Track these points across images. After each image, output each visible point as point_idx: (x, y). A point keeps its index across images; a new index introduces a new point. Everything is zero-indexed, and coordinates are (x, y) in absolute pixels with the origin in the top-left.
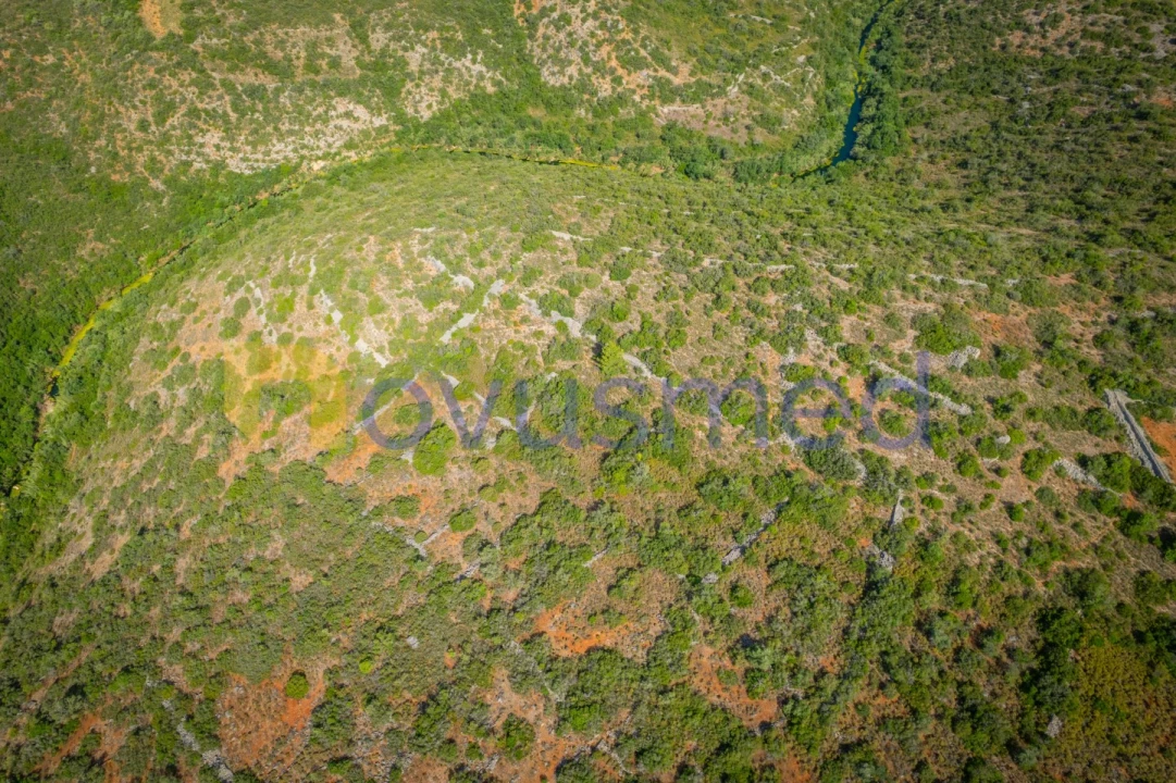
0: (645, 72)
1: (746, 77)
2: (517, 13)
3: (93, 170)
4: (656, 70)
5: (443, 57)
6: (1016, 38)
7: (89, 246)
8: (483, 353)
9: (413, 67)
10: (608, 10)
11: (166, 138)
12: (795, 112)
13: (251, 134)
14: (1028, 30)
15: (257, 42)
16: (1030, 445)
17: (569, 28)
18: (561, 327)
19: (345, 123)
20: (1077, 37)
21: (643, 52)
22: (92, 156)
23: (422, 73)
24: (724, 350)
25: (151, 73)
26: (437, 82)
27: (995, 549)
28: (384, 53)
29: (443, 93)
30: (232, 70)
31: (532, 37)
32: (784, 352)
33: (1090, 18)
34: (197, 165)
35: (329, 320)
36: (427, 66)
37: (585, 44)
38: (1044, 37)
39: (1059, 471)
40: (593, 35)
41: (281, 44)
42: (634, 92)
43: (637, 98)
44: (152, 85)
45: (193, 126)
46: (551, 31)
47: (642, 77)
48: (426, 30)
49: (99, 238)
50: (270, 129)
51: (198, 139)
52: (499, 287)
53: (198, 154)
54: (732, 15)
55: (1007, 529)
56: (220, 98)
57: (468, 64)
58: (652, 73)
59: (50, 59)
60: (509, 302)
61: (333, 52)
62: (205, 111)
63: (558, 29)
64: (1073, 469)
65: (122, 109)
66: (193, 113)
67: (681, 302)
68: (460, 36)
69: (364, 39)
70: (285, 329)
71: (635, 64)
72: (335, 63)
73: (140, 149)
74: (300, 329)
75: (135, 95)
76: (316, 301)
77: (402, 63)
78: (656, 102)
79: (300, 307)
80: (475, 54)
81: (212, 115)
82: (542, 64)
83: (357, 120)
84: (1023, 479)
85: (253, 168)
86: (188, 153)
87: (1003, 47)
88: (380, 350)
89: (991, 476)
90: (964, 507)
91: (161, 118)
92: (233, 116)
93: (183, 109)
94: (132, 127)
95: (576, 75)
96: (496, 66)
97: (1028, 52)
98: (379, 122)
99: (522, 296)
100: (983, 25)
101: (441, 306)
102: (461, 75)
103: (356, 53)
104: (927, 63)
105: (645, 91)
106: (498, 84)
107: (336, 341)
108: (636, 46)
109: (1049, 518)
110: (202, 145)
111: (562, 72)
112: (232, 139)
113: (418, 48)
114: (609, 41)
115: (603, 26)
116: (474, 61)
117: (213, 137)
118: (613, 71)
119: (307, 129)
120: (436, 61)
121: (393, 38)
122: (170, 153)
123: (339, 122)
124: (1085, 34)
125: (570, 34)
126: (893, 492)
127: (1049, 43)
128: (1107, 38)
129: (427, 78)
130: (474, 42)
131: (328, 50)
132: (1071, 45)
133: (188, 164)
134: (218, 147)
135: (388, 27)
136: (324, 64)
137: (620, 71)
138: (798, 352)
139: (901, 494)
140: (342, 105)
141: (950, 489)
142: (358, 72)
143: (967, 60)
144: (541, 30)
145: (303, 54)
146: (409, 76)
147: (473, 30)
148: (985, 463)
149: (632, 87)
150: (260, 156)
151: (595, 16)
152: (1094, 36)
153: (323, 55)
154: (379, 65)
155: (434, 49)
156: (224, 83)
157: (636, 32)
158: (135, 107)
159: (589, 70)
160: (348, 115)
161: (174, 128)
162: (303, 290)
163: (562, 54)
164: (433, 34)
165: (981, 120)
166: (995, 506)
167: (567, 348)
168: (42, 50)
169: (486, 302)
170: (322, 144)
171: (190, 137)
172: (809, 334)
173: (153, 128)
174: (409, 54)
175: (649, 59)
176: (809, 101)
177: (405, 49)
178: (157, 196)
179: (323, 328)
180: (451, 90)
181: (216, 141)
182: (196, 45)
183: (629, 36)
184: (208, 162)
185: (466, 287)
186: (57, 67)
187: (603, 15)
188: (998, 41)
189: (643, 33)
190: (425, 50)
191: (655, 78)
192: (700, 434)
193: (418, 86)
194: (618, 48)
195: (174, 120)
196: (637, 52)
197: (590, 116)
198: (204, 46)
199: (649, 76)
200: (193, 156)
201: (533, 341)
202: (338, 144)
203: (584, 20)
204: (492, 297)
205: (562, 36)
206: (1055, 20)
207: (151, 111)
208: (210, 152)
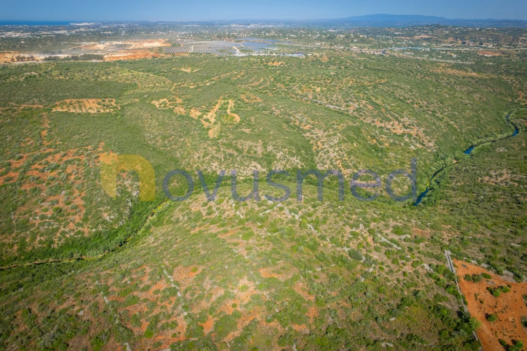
0: (350, 170)
1: (385, 176)
2: (314, 148)
3: (182, 166)
4: (353, 170)
5: (287, 156)
6: (487, 178)
7: (174, 184)
8: (270, 220)
9: (278, 157)
10: (342, 151)
11: (203, 162)
12: (399, 189)
13: (226, 165)
14: (491, 176)
15: (235, 143)
16: (416, 259)
17: (328, 154)
18: (294, 217)
19: (253, 169)
20: (508, 181)
21: (350, 164)
22: (183, 163)
23: (280, 159)
24: (336, 227)
25: (206, 146)
26: (284, 162)
27: (396, 282)
28: (271, 152)
29: (285, 166)
30: (226, 148)
31: (317, 156)
32: (352, 228)
33: (514, 176)
34: (209, 170)
35: (231, 206)
36: (282, 157)
37: (332, 159)
38: (497, 179)
39: (423, 267)
40: (335, 157)
41: (242, 145)
42: (345, 175)
43: (346, 177)
44: (205, 148)
45: (211, 160)
46: (323, 154)
47: (349, 171)
48: (285, 148)
49: (177, 182)
50: (232, 165)
51: (212, 164)
52: (280, 205)
53: (210, 168)
54: (386, 160)
55: (401, 278)
56: (221, 154)
57: (295, 159)
58: (352, 170)
59: (182, 140)
60: (281, 209)
61: (256, 149)
62: (216, 157)
63: (325, 154)
64: (427, 267)
65: (195, 153)
66: (213, 157)
67: (328, 214)
68: (294, 151)
69: (266, 148)
70: (219, 206)
71: (348, 167)
72: (255, 152)
73: (196, 163)
74: (223, 207)
75: (200, 150)
76: (230, 201)
77: (275, 156)
79: (225, 202)
80: (297, 157)
81: (218, 158)
82: (318, 163)
83: (257, 168)
84: (411, 267)
86: (208, 167)
87: (481, 181)
88: (242, 215)
89: (402, 265)
90: (391, 271)
91: (204, 156)
92: (223, 160)
93: (210, 156)
94: (196, 157)
95: (327, 167)
96: (303, 161)
97: (490, 183)
98: (263, 170)
99: (285, 208)
100: (475, 174)
101: (262, 207)
102: (291, 162)
103: (262, 151)
104: (454, 183)
105: (349, 175)
106: (302, 166)
107: (232, 211)
108: (348, 162)
109: (415, 277)
110: (212, 166)
111: (323, 166)
112: (220, 166)
113: (281, 153)
114: (340, 159)
115: (339, 155)
116: (297, 159)
118: (339, 168)
119: (242, 168)
120: (285, 157)
121: (274, 149)
122: (203, 166)
123: (252, 168)
124: (511, 180)
125: (328, 156)
126: (371, 264)
127: (498, 181)
128: (519, 182)
129: (281, 161)
130: (298, 153)
131: (254, 149)
132: (506, 183)
133: (207, 170)
134: (216, 167)
135: (274, 146)
136: (252, 152)
137: (342, 168)
138: (356, 229)
139: (373, 265)
140: (254, 163)
141: (388, 266)
142: (261, 156)
143: (468, 183)
144: (320, 154)
145: (247, 148)
146: (276, 160)
147: (299, 150)
148: (401, 261)
149: (345, 173)
151: (337, 152)
152: (515, 181)
153: (253, 150)
154: (268, 155)
155: (285, 153)
156: (223, 151)
157: (349, 158)
158: (198, 153)
159: (332, 167)
160: (255, 166)
161: (206, 160)
162: (227, 198)
163: (325, 161)
164: (286, 150)
165: (466, 200)
166: (400, 272)
167: (293, 222)
168: (181, 137)
169: (275, 208)
170: (245, 173)
171: (210, 163)
172: (361, 225)
173: (201, 159)
174: (278, 153)
175: (352, 166)
176: (406, 187)
177: (277, 152)
178: (195, 175)
179: (229, 207)
180: (287, 165)
181: (216, 165)
182: (220, 141)
183: (347, 159)
184: (212, 170)
185: (271, 204)
186: (183, 141)
187: (340, 152)
188: (480, 179)
189: (351, 159)
190: (283, 153)
191: (352, 172)
192: (322, 245)
193: (278, 162)
194: (342, 162)
195: (207, 158)
196: (348, 163)
197: (329, 180)
198: (221, 142)
199: (351, 171)
200: (209, 168)
201: (284, 219)
202: (249, 174)
203: (333, 153)
204: (277, 207)
205: (326, 156)
206: (501, 175)
207: (202, 154)
208: (213, 168)
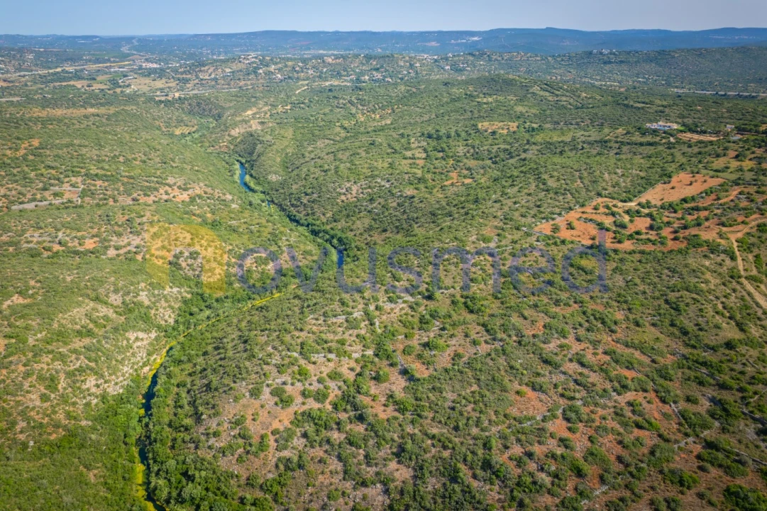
5: (156, 292)
7: (91, 476)
9: (147, 303)
11: (65, 397)
13: (109, 369)
14: (344, 194)
15: (62, 326)
17: (201, 256)
19: (139, 344)
20: (361, 191)
21: (241, 251)
22: (21, 437)
23: (153, 303)
24: (454, 273)
26: (164, 304)
28: (125, 303)
29: (172, 308)
30: (66, 344)
34: (93, 402)
35: (330, 360)
36: (153, 300)
39: (537, 245)
41: (73, 322)
42: (251, 267)
43: (254, 268)
44: (27, 375)
45: (74, 382)
46: (190, 261)
48: (138, 284)
49: (90, 468)
50: (114, 362)
51: (84, 387)
52: (371, 308)
53: (89, 395)
56: (77, 359)
57: (170, 290)
60: (380, 309)
61: (101, 315)
62: (76, 370)
63: (194, 259)
65: (18, 398)
66: (70, 374)
67: (427, 272)
69: (106, 303)
70: (315, 378)
72: (107, 319)
73: (55, 412)
74: (321, 373)
75: (22, 386)
76: (313, 360)
77: (139, 304)
78: (263, 266)
79: (310, 367)
81: (81, 370)
82: (198, 276)
83: (142, 339)
85: (122, 387)
87: (343, 202)
88: (363, 351)
91: (52, 387)
92: (93, 364)
93: (62, 376)
94: (38, 403)
96: (181, 286)
97: (351, 200)
98: (153, 335)
99: (381, 304)
102: (171, 296)
103: (111, 310)
104: (322, 217)
105: (255, 265)
106: (189, 292)
107: (343, 363)
108: (236, 250)
110: (88, 389)
112: (102, 377)
113: (141, 293)
116: (171, 288)
117: (91, 382)
118: (236, 263)
119: (128, 354)
120: (155, 295)
121: (124, 295)
122: (74, 404)
123: (137, 344)
127: (354, 195)
129: (158, 305)
131: (97, 315)
132: (362, 193)
133: (88, 404)
134: (98, 386)
135: (116, 291)
136: (102, 321)
140: (132, 336)
142: (122, 318)
144: (184, 264)
145: (88, 321)
146: (148, 307)
149: (249, 265)
150: (121, 379)
152: (365, 188)
153: (98, 318)
154: (130, 310)
155: (149, 290)
156: (71, 351)
157: (231, 245)
158: (28, 392)
160: (137, 339)
161: (65, 389)
162: (302, 362)
164: (143, 284)
166: (539, 258)
171: (79, 388)
173: (53, 396)
174: (139, 298)
177: (135, 297)
179: (331, 364)
180: (173, 305)
181: (94, 382)
182: (32, 343)
184: (97, 397)
185: (361, 315)
189: (234, 244)
190: (146, 293)
191: (254, 258)
193: (157, 310)
194: (230, 254)
195: (62, 385)
198: (37, 340)
200: (88, 398)
202: (145, 355)
205: (199, 260)
206: (350, 189)
207: (42, 388)
208: (94, 390)
